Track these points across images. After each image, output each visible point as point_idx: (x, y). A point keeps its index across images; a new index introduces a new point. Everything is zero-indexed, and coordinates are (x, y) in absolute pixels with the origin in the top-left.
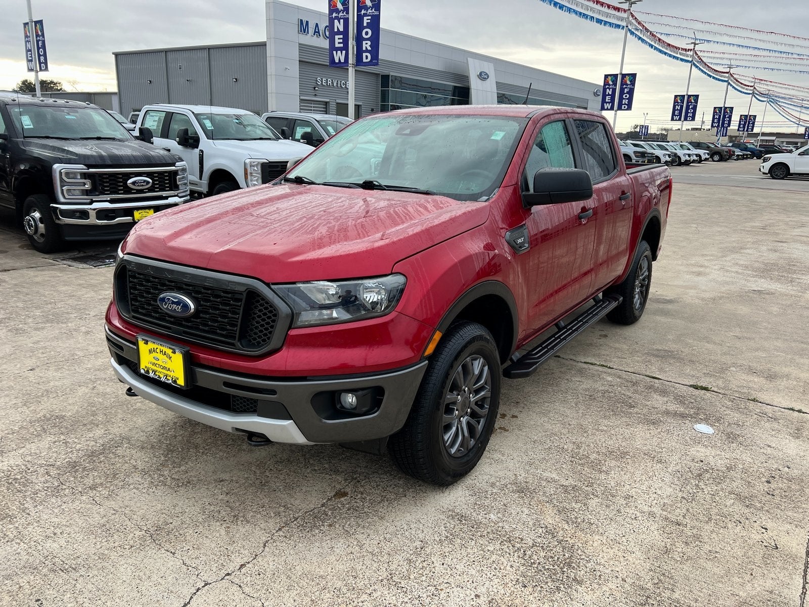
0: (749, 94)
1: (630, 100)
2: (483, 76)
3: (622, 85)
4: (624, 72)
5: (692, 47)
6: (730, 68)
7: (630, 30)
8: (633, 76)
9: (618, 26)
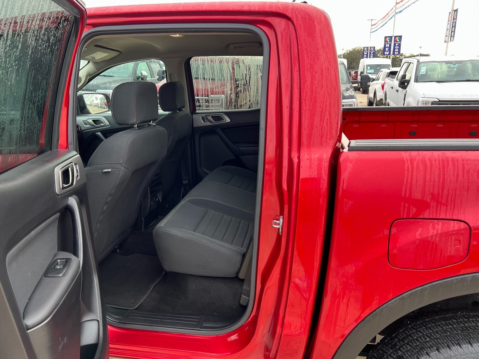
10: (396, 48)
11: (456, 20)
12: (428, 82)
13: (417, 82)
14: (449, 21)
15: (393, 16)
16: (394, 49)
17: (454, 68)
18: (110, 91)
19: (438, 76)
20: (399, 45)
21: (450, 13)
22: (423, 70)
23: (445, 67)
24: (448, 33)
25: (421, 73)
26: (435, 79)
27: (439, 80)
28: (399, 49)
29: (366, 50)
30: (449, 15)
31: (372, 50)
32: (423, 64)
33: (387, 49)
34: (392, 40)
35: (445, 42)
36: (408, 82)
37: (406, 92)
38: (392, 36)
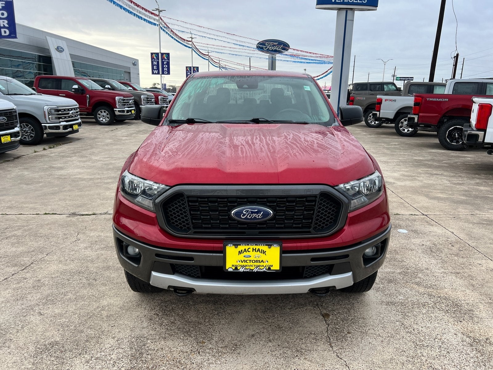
0: (218, 67)
1: (168, 68)
2: (59, 50)
3: (162, 59)
4: (162, 52)
5: (190, 39)
6: (208, 52)
7: (161, 27)
8: (168, 55)
9: (155, 24)
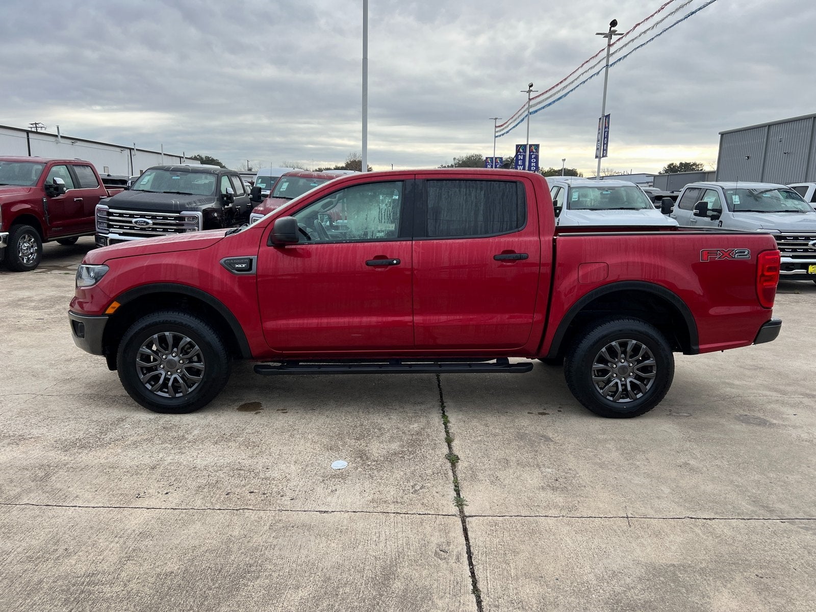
10: (532, 161)
11: (608, 129)
12: (581, 209)
13: (569, 209)
14: (599, 129)
15: (526, 116)
16: (530, 162)
17: (607, 194)
18: (198, 214)
19: (591, 203)
20: (537, 158)
21: (600, 119)
22: (575, 197)
23: (597, 193)
24: (599, 145)
25: (573, 200)
26: (588, 206)
27: (592, 208)
28: (537, 163)
29: (490, 162)
30: (600, 121)
31: (499, 162)
32: (574, 190)
33: (520, 162)
34: (526, 150)
35: (596, 157)
36: (560, 209)
37: (559, 221)
38: (526, 145)
